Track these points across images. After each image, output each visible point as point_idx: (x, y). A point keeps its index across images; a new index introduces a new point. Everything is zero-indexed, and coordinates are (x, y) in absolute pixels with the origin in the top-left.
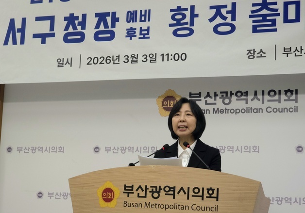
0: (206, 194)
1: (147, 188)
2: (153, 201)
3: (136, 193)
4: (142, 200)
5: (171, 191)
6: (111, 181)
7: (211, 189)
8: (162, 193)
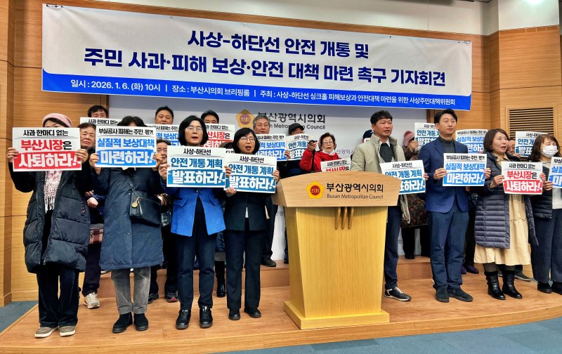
0: (377, 189)
1: (342, 186)
2: (347, 194)
3: (336, 189)
4: (340, 193)
5: (358, 187)
6: (317, 181)
7: (379, 185)
8: (352, 188)
